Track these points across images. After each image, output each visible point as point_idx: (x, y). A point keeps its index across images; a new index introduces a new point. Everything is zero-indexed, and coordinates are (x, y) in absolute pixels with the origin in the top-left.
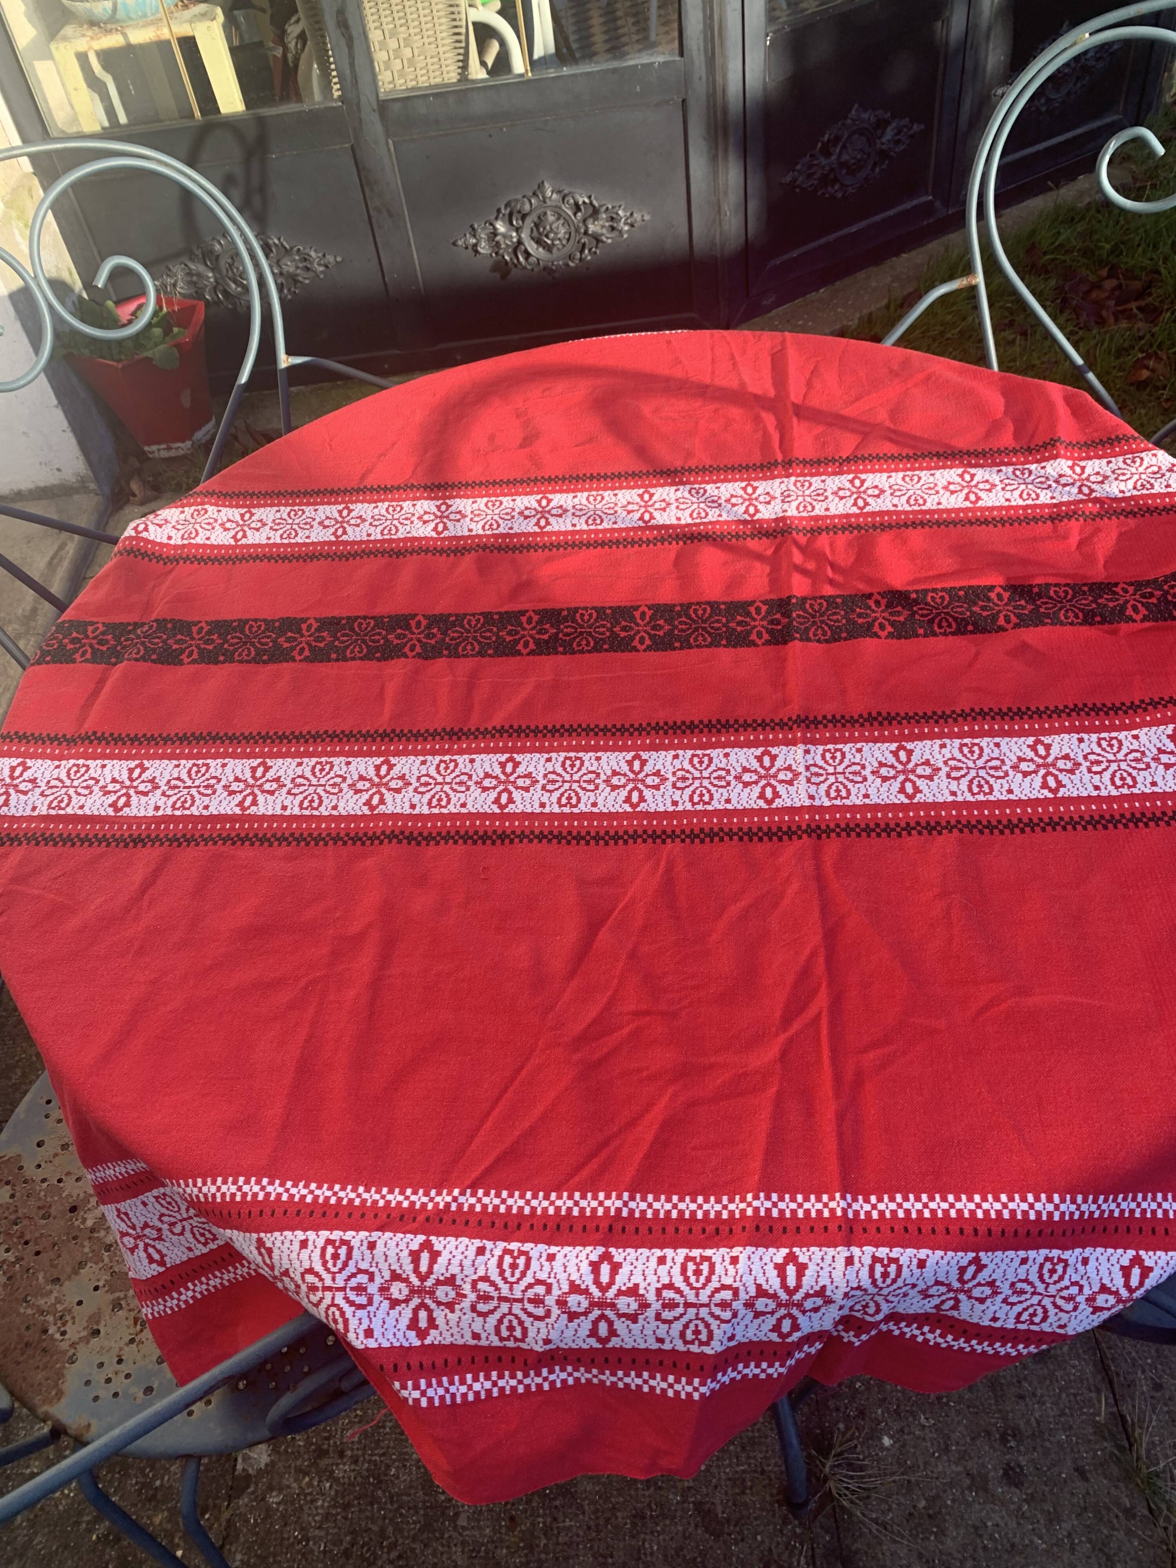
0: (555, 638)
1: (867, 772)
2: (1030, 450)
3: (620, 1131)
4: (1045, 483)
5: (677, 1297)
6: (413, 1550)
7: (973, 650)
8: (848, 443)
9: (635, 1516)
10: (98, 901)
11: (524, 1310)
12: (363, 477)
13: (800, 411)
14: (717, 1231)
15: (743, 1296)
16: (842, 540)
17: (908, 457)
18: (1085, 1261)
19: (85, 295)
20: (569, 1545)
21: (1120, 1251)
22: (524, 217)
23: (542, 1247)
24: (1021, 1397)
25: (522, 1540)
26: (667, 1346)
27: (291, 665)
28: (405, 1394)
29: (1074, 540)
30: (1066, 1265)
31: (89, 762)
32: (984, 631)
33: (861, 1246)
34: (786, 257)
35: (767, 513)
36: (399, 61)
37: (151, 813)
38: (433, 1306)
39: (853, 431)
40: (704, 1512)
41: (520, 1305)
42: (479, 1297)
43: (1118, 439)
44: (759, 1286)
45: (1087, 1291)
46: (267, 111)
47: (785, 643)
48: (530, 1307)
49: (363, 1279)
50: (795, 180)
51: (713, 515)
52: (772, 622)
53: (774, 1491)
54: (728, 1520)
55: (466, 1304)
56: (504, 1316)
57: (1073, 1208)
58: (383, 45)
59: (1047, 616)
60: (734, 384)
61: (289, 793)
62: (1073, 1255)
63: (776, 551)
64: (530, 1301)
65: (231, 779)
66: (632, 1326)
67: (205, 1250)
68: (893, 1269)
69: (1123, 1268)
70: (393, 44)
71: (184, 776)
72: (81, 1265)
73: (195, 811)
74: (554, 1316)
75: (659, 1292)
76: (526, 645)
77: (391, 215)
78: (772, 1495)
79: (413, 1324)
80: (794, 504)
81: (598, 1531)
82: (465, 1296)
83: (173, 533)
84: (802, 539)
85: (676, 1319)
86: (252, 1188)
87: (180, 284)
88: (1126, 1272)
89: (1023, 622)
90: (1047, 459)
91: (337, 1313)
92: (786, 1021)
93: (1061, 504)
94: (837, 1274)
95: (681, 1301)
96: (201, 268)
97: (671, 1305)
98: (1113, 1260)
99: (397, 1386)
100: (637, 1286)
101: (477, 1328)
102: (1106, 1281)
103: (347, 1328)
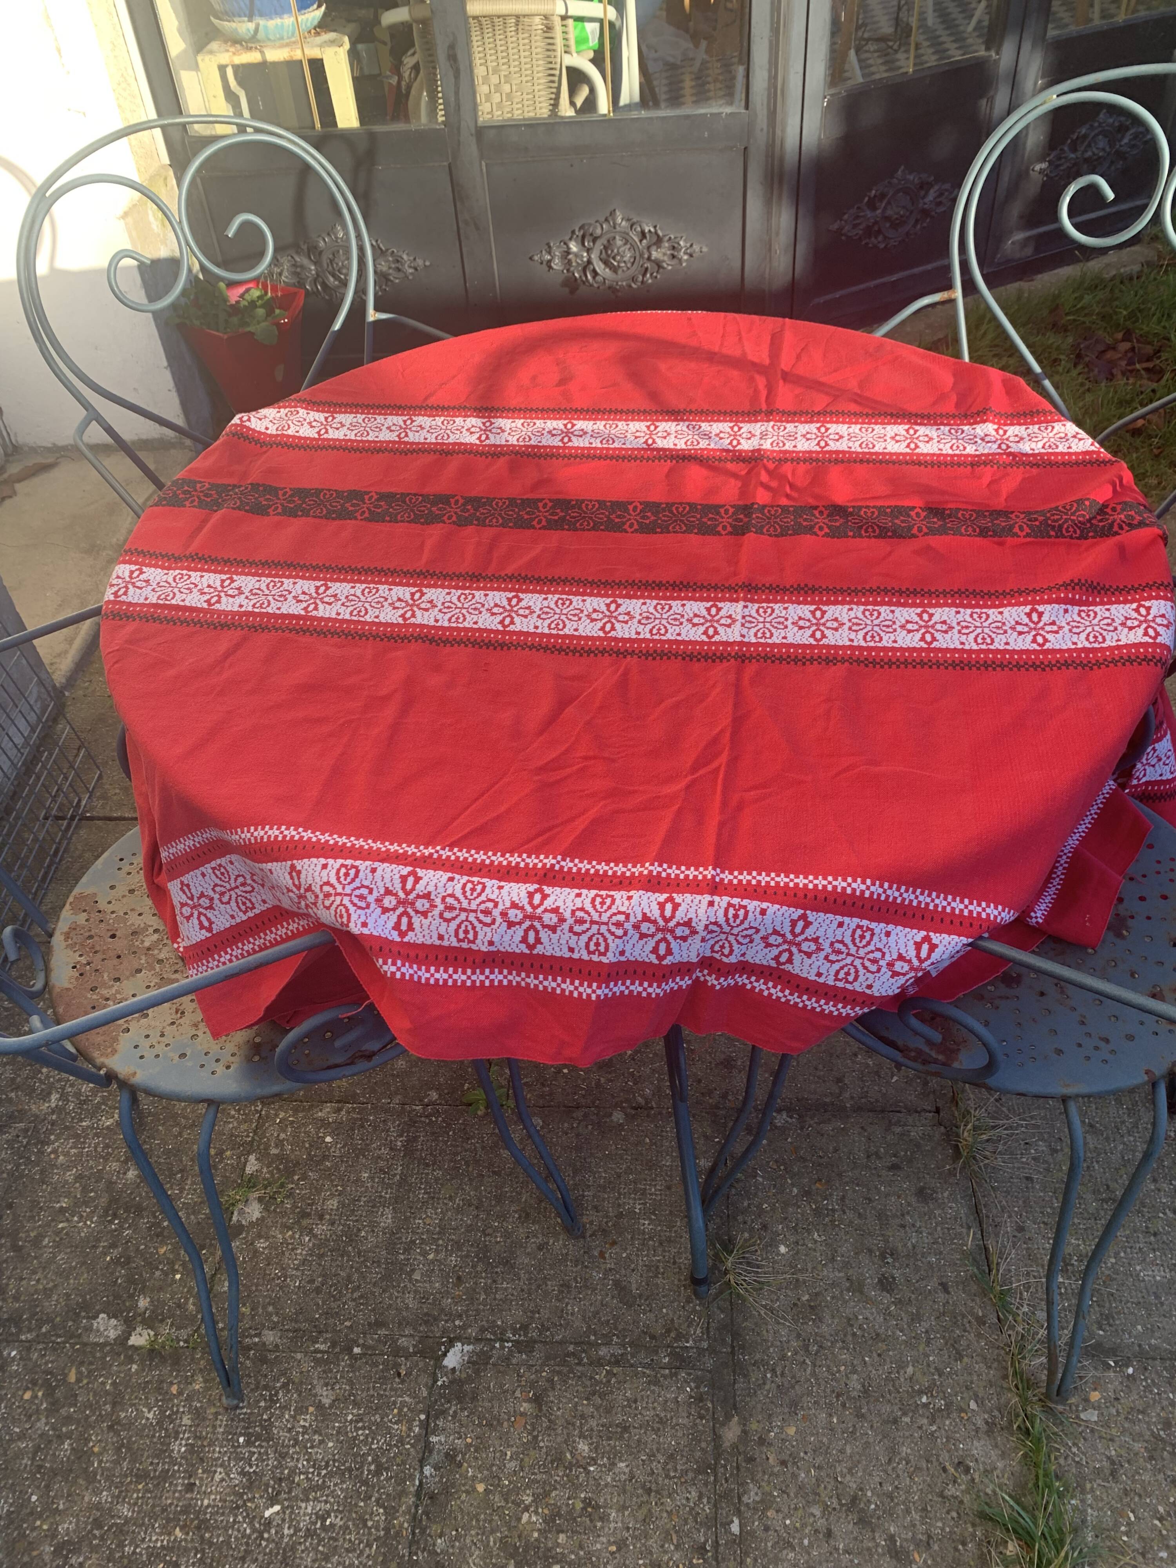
0: (563, 519)
1: (789, 623)
2: (966, 416)
3: (562, 823)
4: (973, 441)
5: (586, 916)
6: (373, 1293)
7: (889, 549)
8: (821, 401)
9: (562, 1286)
10: (191, 661)
11: (477, 918)
12: (426, 399)
13: (786, 377)
14: (621, 883)
15: (632, 919)
16: (802, 468)
17: (867, 415)
18: (888, 934)
19: (201, 276)
20: (504, 1301)
21: (915, 931)
22: (595, 240)
23: (495, 882)
25: (464, 1294)
26: (576, 956)
27: (353, 522)
28: (385, 968)
29: (986, 480)
30: (873, 935)
31: (190, 573)
32: (901, 537)
33: (721, 896)
34: (829, 297)
35: (746, 445)
36: (498, 95)
37: (236, 609)
38: (412, 913)
39: (827, 394)
40: (621, 1288)
41: (474, 915)
42: (446, 908)
43: (1038, 412)
44: (644, 914)
45: (888, 958)
46: (378, 128)
47: (744, 534)
48: (481, 917)
49: (365, 891)
50: (841, 229)
51: (703, 444)
52: (736, 520)
53: (682, 1278)
54: (640, 1296)
55: (436, 912)
56: (463, 922)
57: (880, 891)
58: (486, 79)
59: (951, 529)
60: (737, 353)
61: (343, 604)
62: (879, 928)
63: (749, 473)
64: (482, 912)
65: (300, 592)
66: (552, 936)
67: (245, 918)
68: (741, 913)
69: (916, 943)
70: (494, 80)
71: (264, 588)
72: (139, 971)
73: (270, 610)
74: (497, 924)
75: (573, 912)
76: (539, 522)
77: (477, 228)
78: (679, 1280)
79: (397, 926)
80: (770, 441)
81: (530, 1294)
82: (436, 907)
83: (270, 425)
84: (771, 466)
85: (584, 932)
87: (285, 273)
88: (918, 946)
89: (931, 532)
90: (978, 423)
91: (344, 910)
92: (695, 769)
93: (982, 455)
94: (701, 912)
95: (589, 919)
96: (305, 261)
97: (581, 922)
98: (909, 937)
99: (381, 961)
100: (558, 908)
101: (442, 930)
102: (903, 951)
103: (349, 920)
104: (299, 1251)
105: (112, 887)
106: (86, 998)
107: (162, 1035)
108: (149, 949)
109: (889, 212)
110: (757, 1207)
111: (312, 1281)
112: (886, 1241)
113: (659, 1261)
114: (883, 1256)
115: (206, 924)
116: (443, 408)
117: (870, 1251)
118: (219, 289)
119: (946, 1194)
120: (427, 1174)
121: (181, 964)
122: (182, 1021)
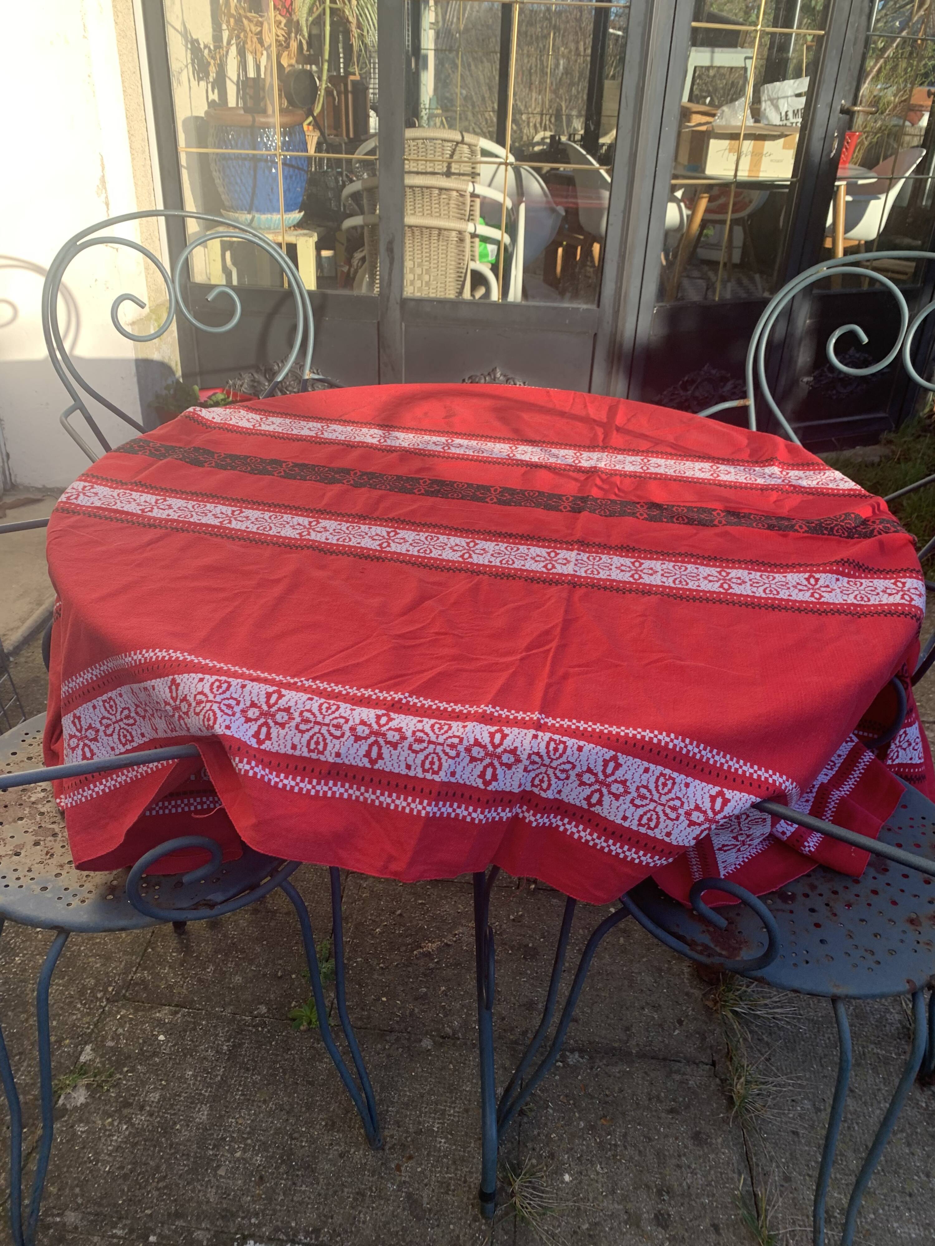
0: (439, 491)
1: (613, 567)
2: (757, 462)
4: (763, 476)
5: (425, 736)
6: (177, 1185)
7: (695, 531)
8: (645, 445)
9: (357, 1193)
10: (119, 543)
11: (328, 731)
12: (341, 416)
13: (621, 430)
14: (458, 716)
15: (465, 742)
16: (628, 480)
17: (680, 456)
18: (687, 785)
19: (181, 380)
20: (301, 1203)
21: (711, 786)
23: (348, 705)
24: (679, 1166)
25: (264, 1193)
26: (412, 773)
27: (271, 477)
28: (240, 766)
29: (772, 499)
30: (674, 783)
31: (133, 492)
32: (704, 525)
33: (544, 732)
35: (585, 464)
36: (420, 282)
37: (164, 516)
38: (271, 724)
39: (650, 441)
40: (413, 1202)
41: (326, 728)
42: (302, 720)
43: (813, 464)
44: (476, 740)
45: (686, 807)
46: (329, 292)
47: (580, 512)
48: (333, 730)
49: (233, 702)
51: (552, 460)
52: (574, 504)
53: (471, 1197)
54: (430, 1210)
55: (293, 724)
56: (315, 733)
57: (682, 745)
58: (412, 270)
59: (745, 524)
60: (583, 413)
61: (252, 523)
62: (680, 778)
63: (587, 479)
64: (334, 726)
65: (219, 512)
66: (393, 752)
67: (123, 750)
68: (561, 747)
69: (711, 796)
70: (418, 271)
71: (190, 507)
72: (21, 819)
74: (346, 737)
75: (414, 733)
76: (419, 491)
78: (468, 1199)
79: (256, 735)
80: (604, 463)
81: (326, 1199)
82: (294, 719)
83: (216, 417)
84: (604, 477)
85: (422, 750)
87: (245, 385)
88: (713, 799)
89: (729, 524)
90: (767, 466)
91: (211, 714)
92: (529, 649)
93: (769, 485)
94: (526, 743)
95: (427, 739)
96: (262, 379)
97: (420, 741)
98: (706, 790)
99: (237, 759)
100: (401, 728)
101: (296, 741)
102: (699, 802)
103: (215, 723)
104: (115, 1138)
105: (14, 754)
107: (30, 870)
108: (33, 803)
109: (697, 394)
110: (546, 1136)
111: (122, 1168)
112: (663, 1179)
113: (450, 1178)
114: (660, 1193)
115: (89, 755)
116: (353, 422)
117: (648, 1187)
118: (193, 390)
119: (720, 1140)
120: (247, 1078)
121: (59, 817)
122: (49, 861)
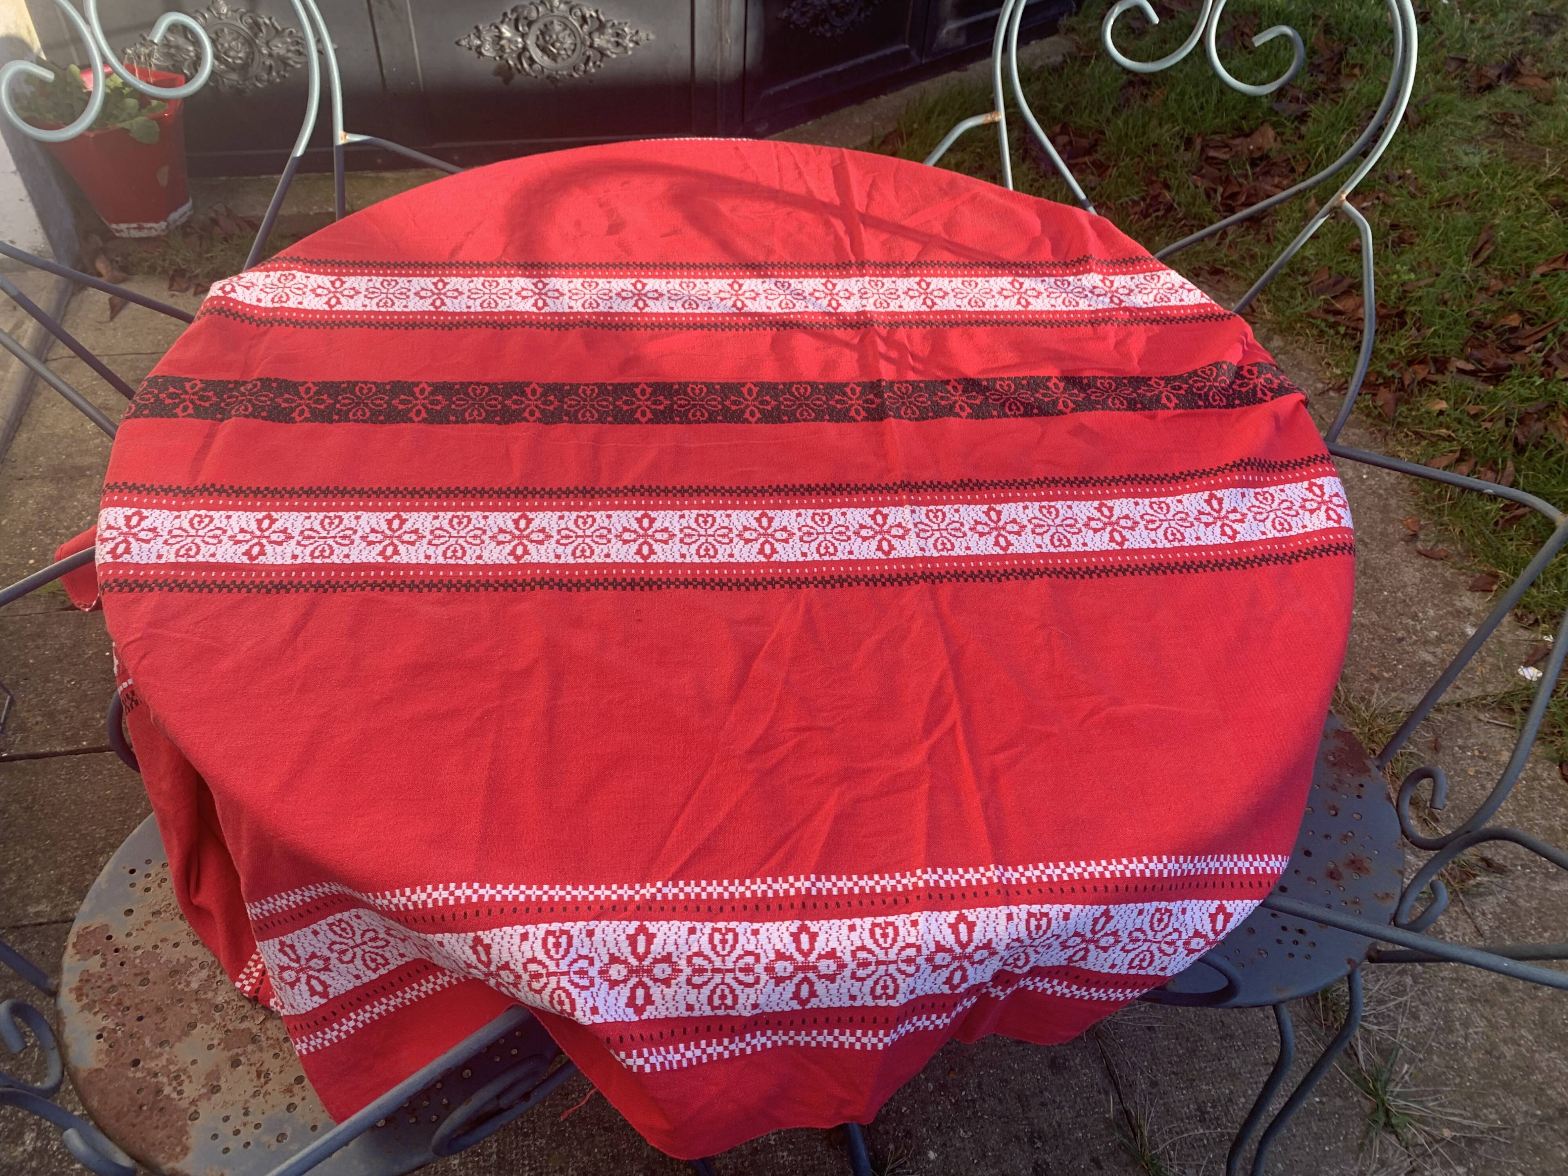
0: (670, 408)
1: (966, 528)
2: (1066, 265)
3: (798, 826)
4: (1082, 293)
5: (870, 956)
7: (1040, 429)
8: (911, 250)
10: (249, 643)
11: (736, 979)
12: (453, 253)
13: (868, 220)
14: (895, 902)
15: (925, 952)
16: (918, 333)
17: (965, 266)
18: (1184, 911)
21: (1209, 902)
22: (530, 24)
23: (745, 924)
24: (1044, 1105)
26: (858, 1003)
27: (409, 425)
28: (630, 1062)
29: (1112, 341)
30: (1170, 916)
31: (211, 513)
32: (1047, 414)
33: (1017, 905)
34: (779, 88)
35: (848, 307)
37: (289, 561)
38: (650, 983)
39: (915, 240)
41: (731, 975)
42: (694, 971)
43: (1138, 260)
44: (937, 943)
45: (1184, 936)
47: (882, 419)
48: (741, 976)
49: (583, 963)
50: (789, 17)
51: (800, 307)
52: (866, 401)
55: (682, 978)
56: (717, 985)
57: (1177, 866)
59: (1097, 402)
60: (802, 191)
61: (430, 543)
62: (1175, 906)
63: (862, 340)
64: (741, 970)
65: (368, 530)
66: (831, 986)
67: (374, 976)
68: (1044, 922)
69: (1210, 915)
71: (317, 527)
72: (192, 1026)
73: (335, 560)
74: (762, 982)
75: (853, 954)
76: (643, 414)
77: (392, 7)
79: (631, 1002)
80: (872, 301)
82: (681, 971)
83: (262, 296)
84: (884, 332)
85: (869, 976)
86: (464, 892)
88: (1213, 918)
89: (1078, 407)
90: (1083, 273)
91: (563, 994)
92: (928, 731)
93: (1097, 311)
94: (1001, 929)
95: (873, 959)
97: (865, 964)
98: (1204, 909)
99: (623, 1055)
100: (834, 950)
101: (692, 999)
102: (1199, 927)
103: (573, 1008)
105: (129, 912)
106: (128, 1078)
107: (246, 1114)
110: (898, 1113)
112: (1032, 1124)
114: (1031, 1142)
115: (319, 988)
117: (1018, 1138)
118: (72, 74)
119: (1078, 1061)
121: (248, 1006)
122: (269, 1087)
